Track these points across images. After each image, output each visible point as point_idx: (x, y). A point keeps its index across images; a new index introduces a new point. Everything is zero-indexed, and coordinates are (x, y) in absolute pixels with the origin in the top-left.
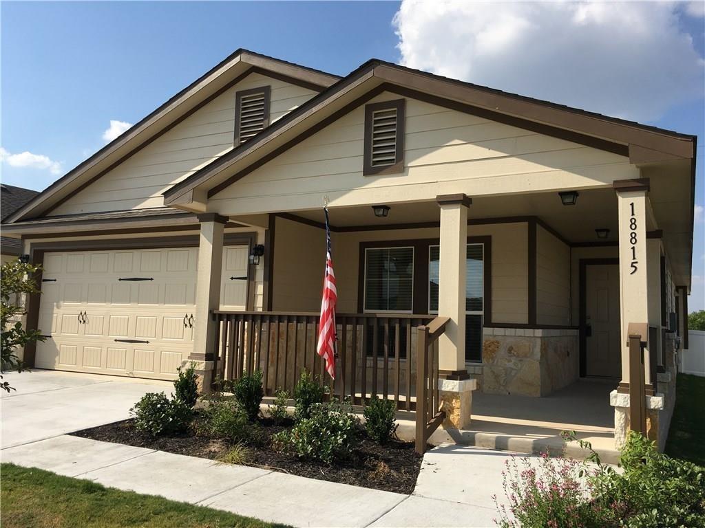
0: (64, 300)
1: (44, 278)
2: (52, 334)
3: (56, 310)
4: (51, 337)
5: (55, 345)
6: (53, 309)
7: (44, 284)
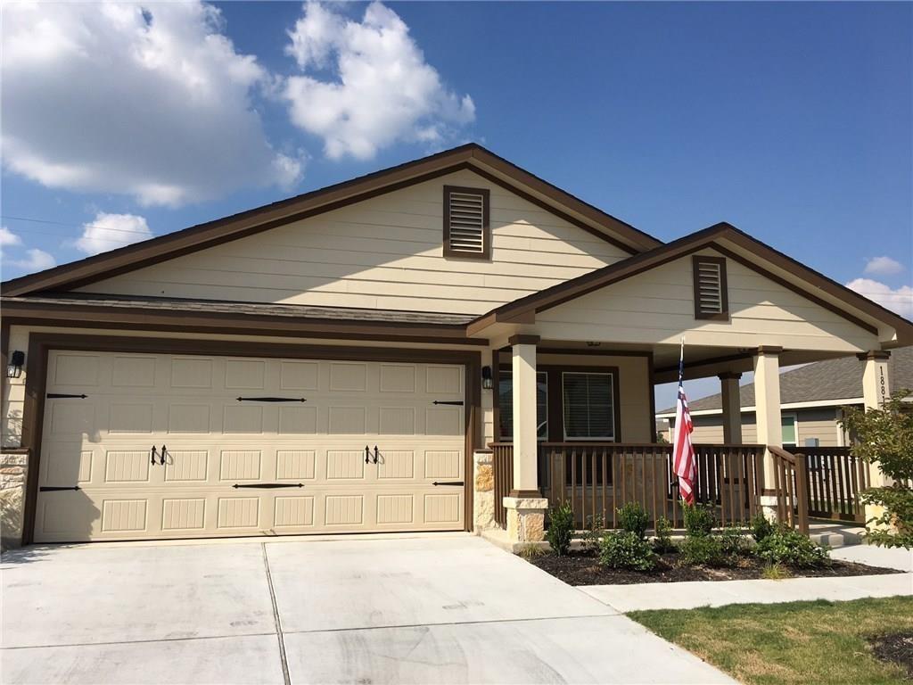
0: (109, 428)
1: (49, 390)
2: (80, 485)
3: (86, 444)
4: (77, 488)
5: (90, 502)
6: (81, 442)
7: (49, 402)
